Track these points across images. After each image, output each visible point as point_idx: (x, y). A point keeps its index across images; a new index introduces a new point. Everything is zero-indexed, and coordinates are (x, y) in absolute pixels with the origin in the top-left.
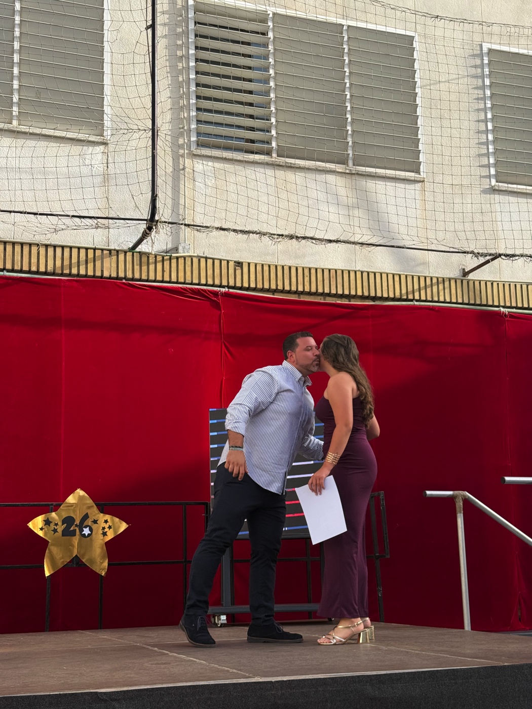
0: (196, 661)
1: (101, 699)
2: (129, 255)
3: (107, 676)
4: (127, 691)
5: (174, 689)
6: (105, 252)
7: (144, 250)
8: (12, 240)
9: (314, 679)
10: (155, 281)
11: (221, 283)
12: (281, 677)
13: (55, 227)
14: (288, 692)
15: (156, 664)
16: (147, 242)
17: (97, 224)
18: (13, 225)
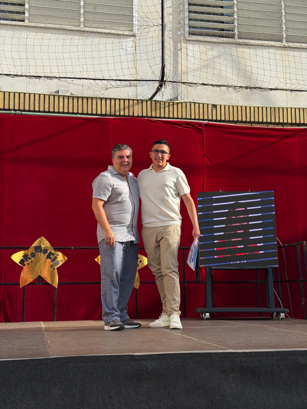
0: (192, 339)
1: (135, 359)
2: (149, 102)
3: (139, 345)
4: (151, 355)
5: (179, 355)
6: (134, 101)
7: (157, 99)
8: (82, 96)
9: (266, 352)
10: (164, 118)
11: (204, 118)
12: (245, 350)
13: (106, 87)
14: (249, 359)
15: (168, 340)
16: (159, 94)
17: (130, 84)
18: (83, 86)
